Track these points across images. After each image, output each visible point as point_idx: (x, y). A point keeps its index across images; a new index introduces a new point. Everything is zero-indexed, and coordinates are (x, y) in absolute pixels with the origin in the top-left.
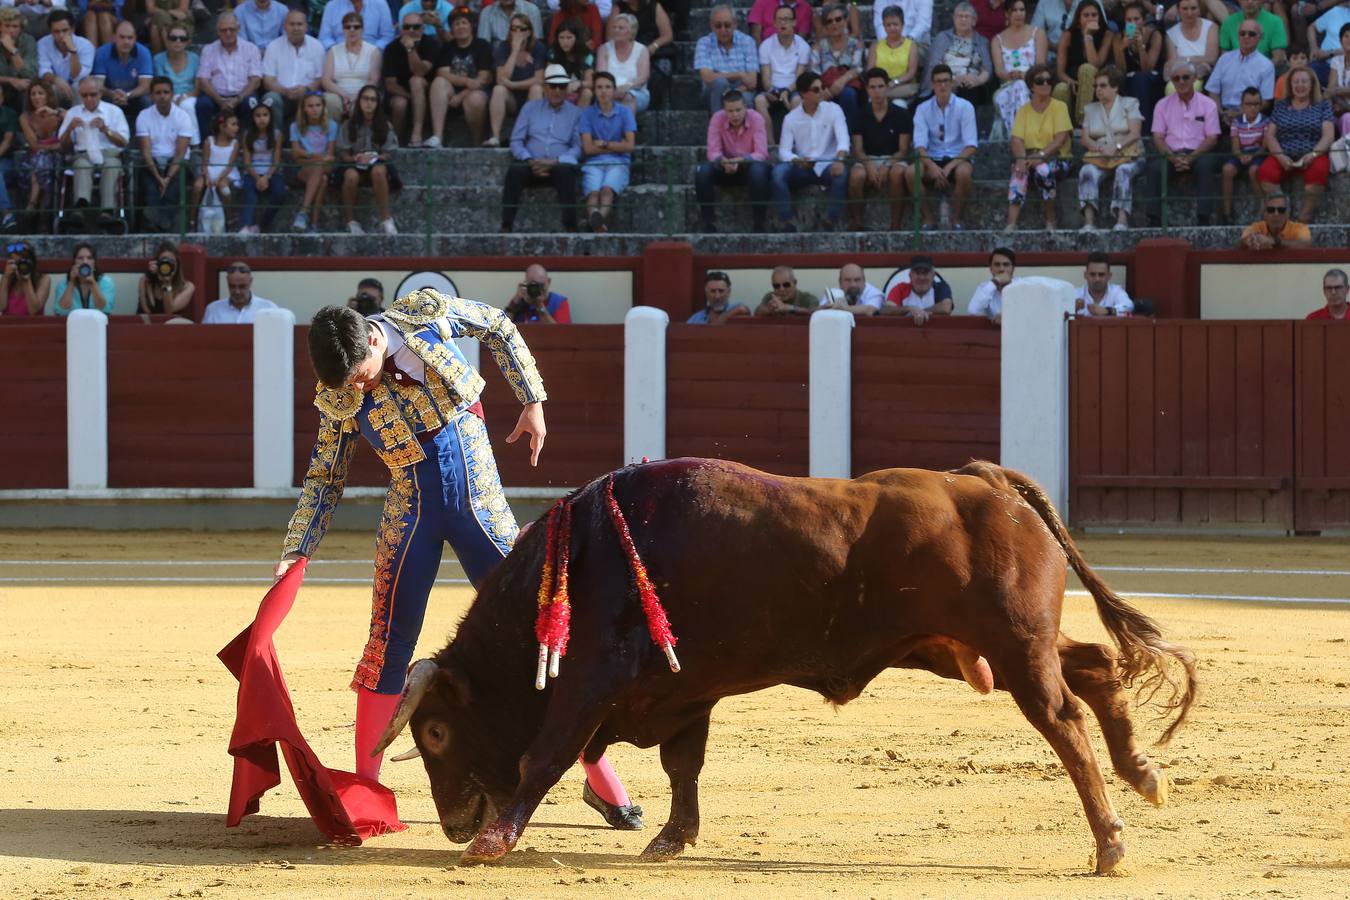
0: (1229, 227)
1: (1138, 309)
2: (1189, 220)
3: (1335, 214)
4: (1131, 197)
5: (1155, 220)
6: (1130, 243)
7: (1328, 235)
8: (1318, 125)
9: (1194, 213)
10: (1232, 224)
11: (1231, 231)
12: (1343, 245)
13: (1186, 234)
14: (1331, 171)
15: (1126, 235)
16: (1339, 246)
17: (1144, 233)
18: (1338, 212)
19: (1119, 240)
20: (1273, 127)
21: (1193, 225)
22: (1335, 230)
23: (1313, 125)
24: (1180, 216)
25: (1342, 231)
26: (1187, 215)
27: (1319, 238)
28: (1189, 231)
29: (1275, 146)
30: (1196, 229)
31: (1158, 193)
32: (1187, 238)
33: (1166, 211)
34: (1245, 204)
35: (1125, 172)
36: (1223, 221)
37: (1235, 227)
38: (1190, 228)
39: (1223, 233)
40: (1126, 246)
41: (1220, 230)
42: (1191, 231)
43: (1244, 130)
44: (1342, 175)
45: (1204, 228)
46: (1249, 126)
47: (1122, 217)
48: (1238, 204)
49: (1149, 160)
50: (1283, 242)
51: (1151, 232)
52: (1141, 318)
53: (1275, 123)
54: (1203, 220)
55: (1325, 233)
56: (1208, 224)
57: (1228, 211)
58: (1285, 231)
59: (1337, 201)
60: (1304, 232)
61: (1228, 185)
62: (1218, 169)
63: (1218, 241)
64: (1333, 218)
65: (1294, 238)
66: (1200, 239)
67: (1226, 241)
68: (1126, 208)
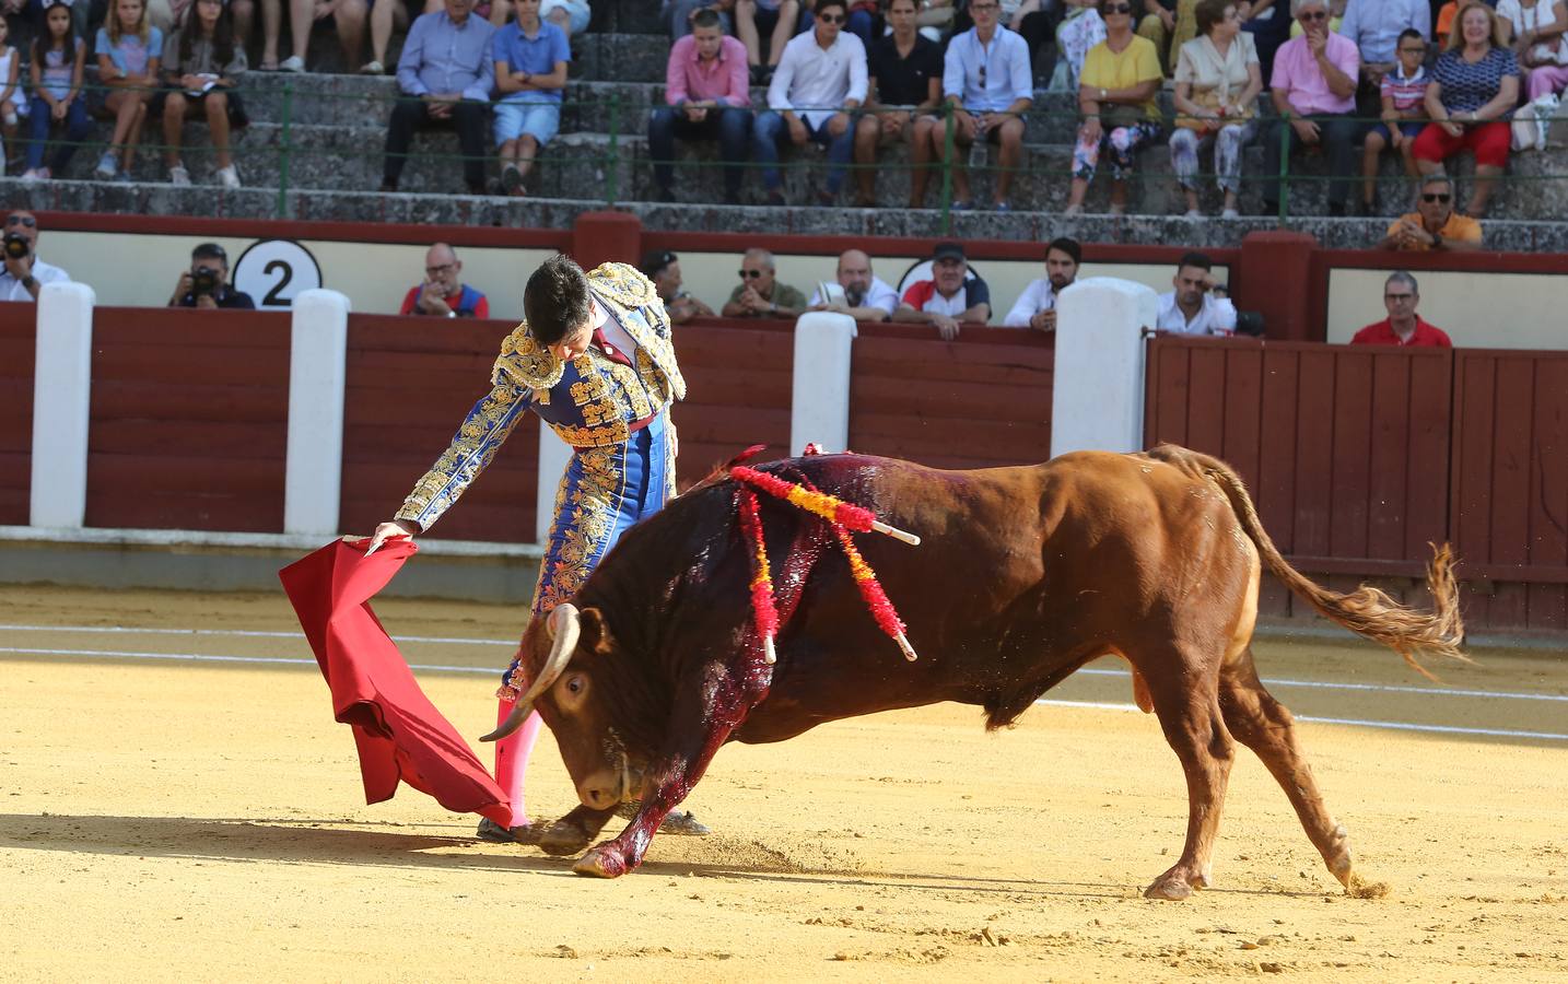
0: (1371, 220)
1: (1241, 326)
2: (1317, 209)
3: (1517, 207)
4: (1238, 174)
5: (1272, 208)
6: (1234, 236)
7: (1506, 235)
8: (1497, 83)
9: (1323, 199)
10: (1375, 215)
11: (1373, 226)
12: (1526, 249)
13: (1311, 227)
14: (1514, 148)
15: (1231, 224)
16: (1521, 251)
17: (1255, 224)
18: (1522, 205)
19: (1220, 231)
20: (1434, 87)
21: (1321, 214)
22: (1517, 228)
23: (1490, 82)
24: (1305, 203)
25: (1525, 230)
26: (1314, 201)
27: (1492, 239)
28: (1316, 223)
29: (1438, 111)
30: (1325, 221)
31: (1278, 171)
32: (1313, 233)
33: (1286, 194)
34: (1393, 189)
35: (1232, 136)
36: (1364, 211)
37: (1379, 220)
38: (1317, 219)
39: (1362, 228)
40: (1229, 240)
41: (1359, 223)
42: (1320, 223)
43: (1400, 88)
44: (1527, 155)
45: (1336, 220)
46: (1407, 83)
47: (1230, 199)
48: (1383, 189)
50: (1444, 242)
51: (1264, 222)
52: (1244, 338)
53: (1438, 81)
54: (1336, 209)
55: (1502, 232)
56: (1342, 215)
57: (1369, 198)
58: (1447, 229)
59: (1520, 189)
60: (1472, 231)
61: (1371, 162)
62: (1359, 138)
63: (1355, 238)
64: (1514, 212)
65: (1459, 238)
66: (1331, 234)
67: (1366, 238)
68: (1234, 188)
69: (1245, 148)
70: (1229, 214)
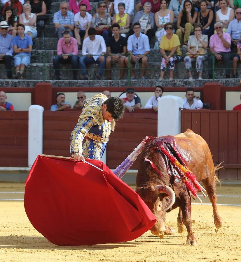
0: (236, 79)
1: (204, 107)
2: (222, 77)
4: (202, 68)
5: (211, 77)
6: (202, 84)
9: (224, 74)
10: (237, 78)
13: (221, 81)
15: (201, 81)
17: (207, 81)
19: (198, 83)
21: (223, 78)
24: (219, 75)
26: (221, 75)
28: (222, 80)
30: (224, 80)
31: (212, 67)
32: (221, 83)
33: (214, 73)
35: (200, 58)
36: (234, 77)
37: (237, 79)
38: (222, 79)
39: (233, 81)
40: (200, 85)
41: (232, 80)
42: (223, 80)
47: (200, 75)
48: (238, 71)
51: (209, 80)
52: (205, 110)
57: (235, 74)
61: (235, 64)
62: (232, 59)
63: (232, 84)
66: (226, 83)
67: (234, 83)
68: (201, 72)
69: (203, 62)
70: (200, 78)
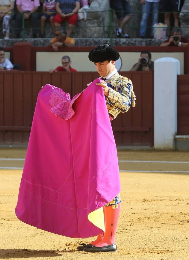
0: (44, 39)
1: (15, 68)
2: (29, 36)
3: (80, 35)
4: (9, 28)
6: (9, 44)
7: (79, 42)
8: (74, 3)
9: (31, 34)
10: (44, 37)
11: (45, 41)
12: (84, 45)
13: (29, 41)
14: (79, 19)
15: (8, 41)
16: (83, 46)
17: (15, 41)
18: (81, 34)
19: (6, 43)
20: (58, 4)
21: (30, 38)
22: (82, 40)
23: (73, 3)
24: (26, 35)
25: (84, 41)
26: (28, 34)
28: (30, 40)
29: (59, 10)
30: (33, 39)
31: (21, 26)
33: (22, 33)
34: (48, 31)
35: (7, 18)
36: (42, 36)
37: (46, 39)
39: (42, 41)
40: (8, 45)
41: (41, 40)
42: (31, 40)
43: (49, 5)
44: (82, 21)
45: (35, 39)
46: (51, 3)
48: (46, 31)
49: (15, 15)
50: (66, 44)
51: (17, 40)
52: (16, 70)
53: (59, 2)
54: (35, 36)
55: (78, 41)
56: (36, 38)
57: (42, 33)
59: (81, 30)
60: (72, 41)
61: (43, 23)
62: (39, 18)
63: (40, 44)
64: (79, 36)
65: (69, 43)
66: (34, 43)
67: (43, 44)
68: (8, 31)
69: (10, 21)
70: (7, 38)
